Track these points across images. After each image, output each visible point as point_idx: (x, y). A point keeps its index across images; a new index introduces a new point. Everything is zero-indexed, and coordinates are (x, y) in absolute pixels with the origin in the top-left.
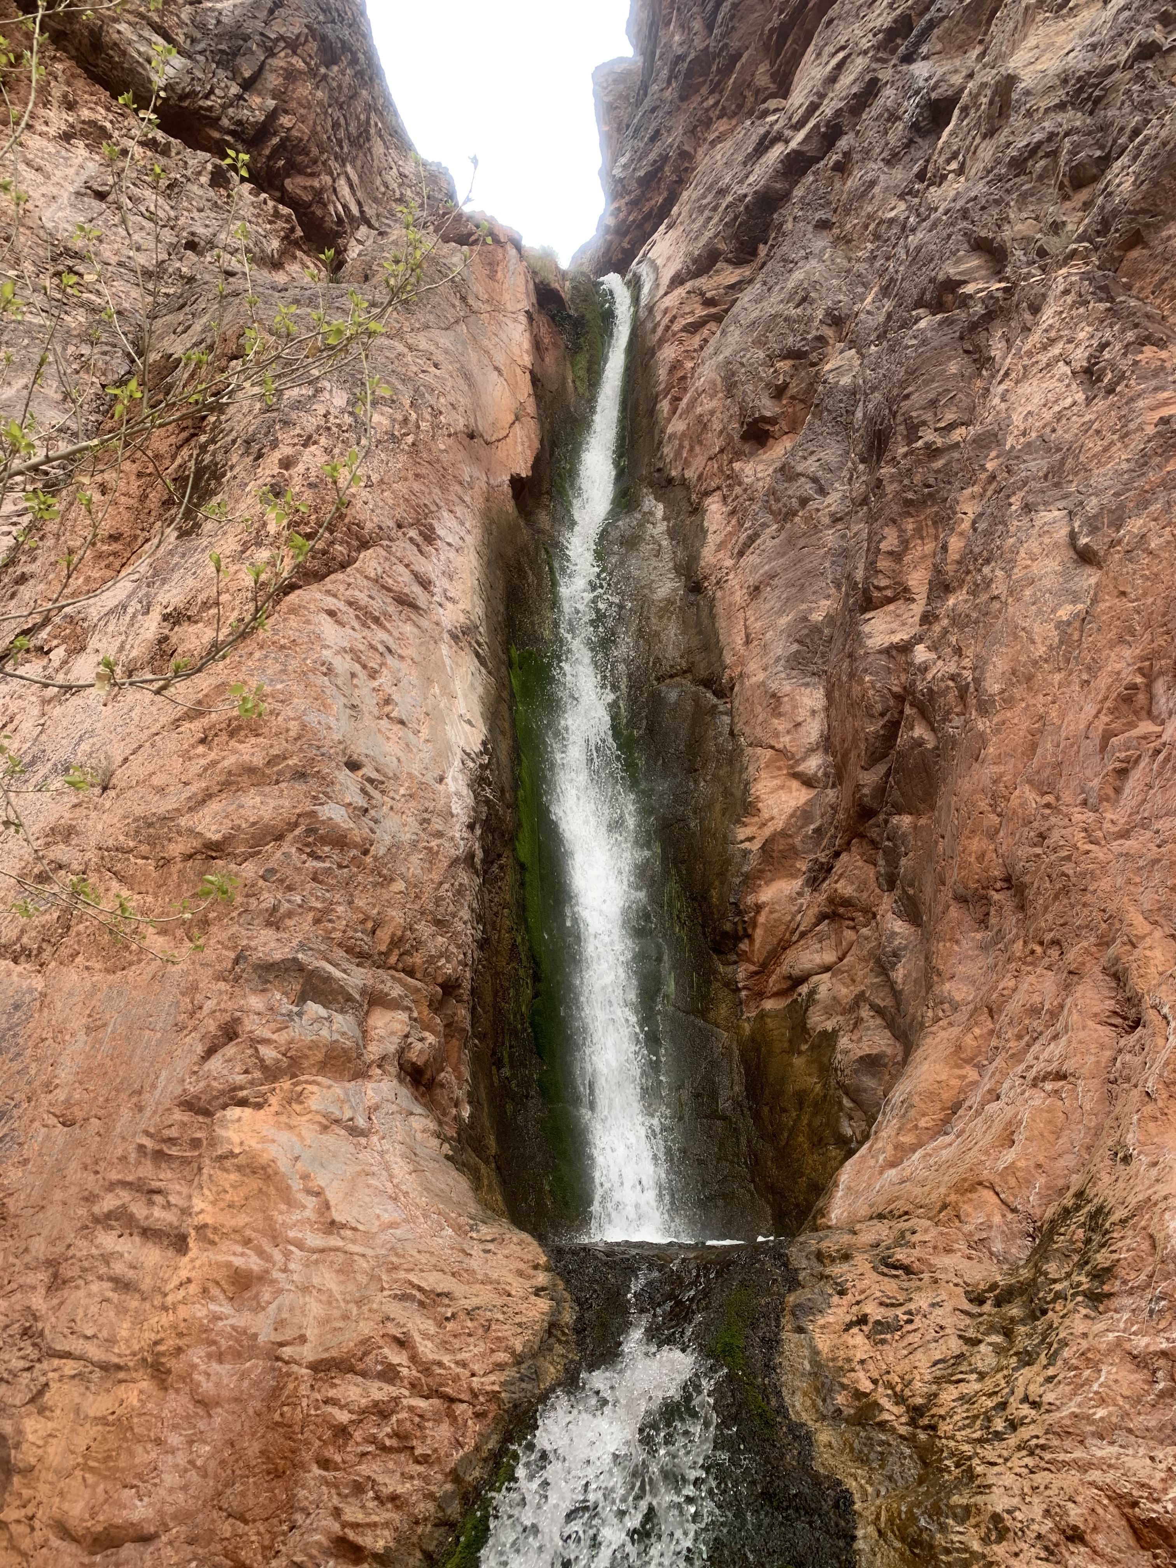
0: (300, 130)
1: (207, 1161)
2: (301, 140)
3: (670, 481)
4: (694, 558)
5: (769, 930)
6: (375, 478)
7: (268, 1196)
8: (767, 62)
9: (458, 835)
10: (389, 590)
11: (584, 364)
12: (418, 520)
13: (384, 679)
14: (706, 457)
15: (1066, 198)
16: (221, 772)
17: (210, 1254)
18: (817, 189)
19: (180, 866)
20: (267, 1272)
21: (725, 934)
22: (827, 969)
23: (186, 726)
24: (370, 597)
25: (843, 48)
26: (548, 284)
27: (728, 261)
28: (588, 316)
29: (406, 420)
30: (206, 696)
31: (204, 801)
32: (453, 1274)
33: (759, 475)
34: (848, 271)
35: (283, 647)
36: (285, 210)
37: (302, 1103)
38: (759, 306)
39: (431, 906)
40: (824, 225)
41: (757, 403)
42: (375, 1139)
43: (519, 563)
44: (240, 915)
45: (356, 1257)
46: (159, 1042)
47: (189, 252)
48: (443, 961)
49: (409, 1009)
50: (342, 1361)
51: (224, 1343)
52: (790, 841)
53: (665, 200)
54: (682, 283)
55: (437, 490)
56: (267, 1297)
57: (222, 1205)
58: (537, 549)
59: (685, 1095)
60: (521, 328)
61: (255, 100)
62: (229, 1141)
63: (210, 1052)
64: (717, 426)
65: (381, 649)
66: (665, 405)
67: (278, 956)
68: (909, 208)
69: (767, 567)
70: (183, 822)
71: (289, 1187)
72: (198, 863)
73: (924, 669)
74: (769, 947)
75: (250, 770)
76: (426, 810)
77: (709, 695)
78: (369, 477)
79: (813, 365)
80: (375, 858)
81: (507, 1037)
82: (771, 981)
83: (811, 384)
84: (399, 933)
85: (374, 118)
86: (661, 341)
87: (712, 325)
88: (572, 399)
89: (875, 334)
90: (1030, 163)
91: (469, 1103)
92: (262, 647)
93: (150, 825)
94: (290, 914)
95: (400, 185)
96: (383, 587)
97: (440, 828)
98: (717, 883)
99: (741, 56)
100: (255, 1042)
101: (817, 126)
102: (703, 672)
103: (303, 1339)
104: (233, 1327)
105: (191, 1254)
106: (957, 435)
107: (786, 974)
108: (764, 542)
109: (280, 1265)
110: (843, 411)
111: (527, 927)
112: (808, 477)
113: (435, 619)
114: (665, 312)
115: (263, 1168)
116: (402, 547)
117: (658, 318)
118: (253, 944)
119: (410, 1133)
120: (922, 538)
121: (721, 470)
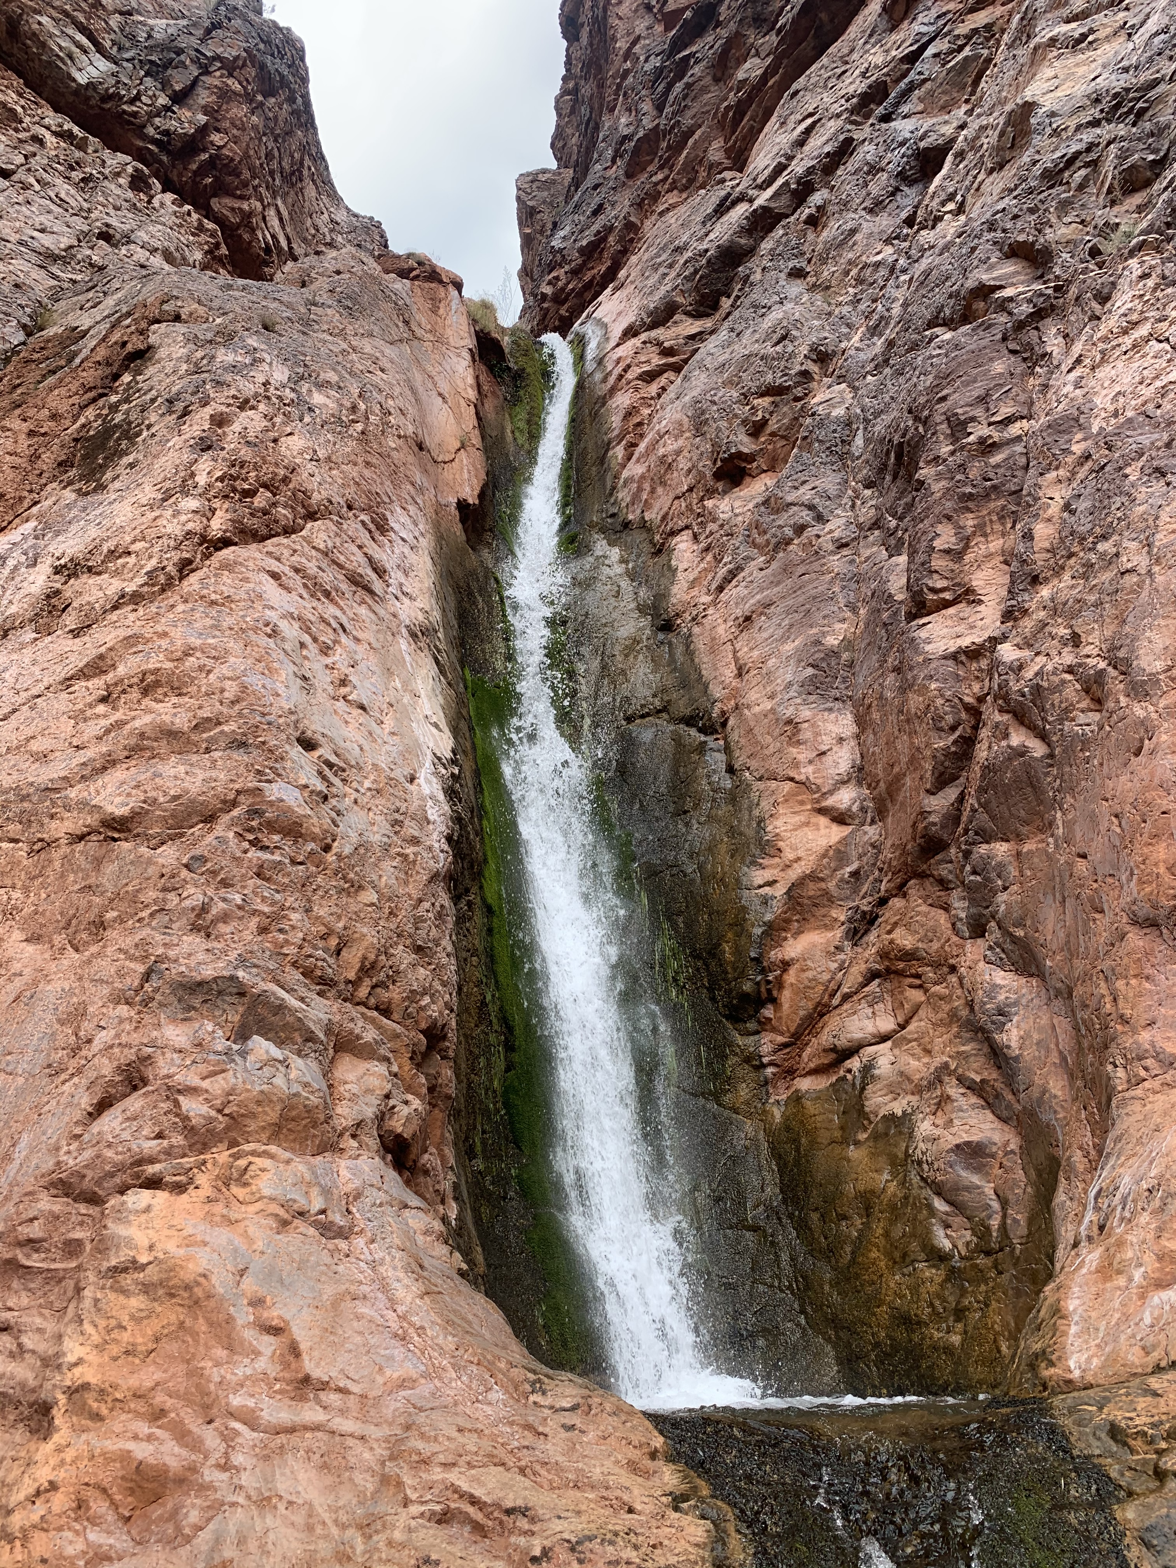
0: (231, 150)
1: (91, 1276)
2: (232, 160)
3: (627, 525)
4: (661, 597)
5: (802, 991)
6: (322, 454)
7: (195, 1335)
8: (721, 140)
9: (436, 845)
10: (341, 566)
11: (524, 415)
12: (371, 507)
13: (338, 657)
14: (672, 495)
15: (1113, 203)
16: (131, 733)
17: (90, 1436)
18: (789, 241)
19: (65, 850)
20: (193, 1469)
21: (745, 997)
22: (883, 1038)
23: (79, 686)
24: (319, 568)
25: (811, 115)
26: (489, 333)
27: (688, 314)
28: (528, 370)
29: (354, 408)
30: (111, 649)
31: (105, 768)
32: (522, 1471)
33: (737, 511)
34: (830, 314)
35: (213, 603)
36: (210, 226)
37: (246, 1184)
38: (728, 351)
39: (409, 928)
40: (797, 274)
41: (732, 438)
42: (360, 1242)
43: (468, 586)
44: (152, 915)
45: (350, 1442)
46: (20, 1092)
47: (101, 242)
48: (426, 1000)
49: (387, 1060)
52: (823, 885)
53: (608, 268)
54: (636, 335)
55: (388, 483)
56: (194, 1516)
57: (115, 1350)
58: (486, 577)
59: (700, 1197)
60: (465, 363)
61: (185, 114)
62: (129, 1242)
63: (103, 1106)
64: (683, 464)
65: (335, 625)
66: (619, 451)
67: (208, 972)
68: (898, 252)
69: (758, 597)
70: (72, 793)
71: (230, 1320)
72: (92, 846)
73: (1019, 667)
74: (802, 1013)
75: (171, 734)
76: (397, 811)
77: (693, 732)
78: (315, 451)
79: (797, 399)
80: (339, 856)
81: (479, 1119)
82: (805, 1055)
83: (796, 419)
84: (372, 957)
85: (307, 162)
86: (613, 391)
87: (670, 375)
88: (512, 449)
89: (872, 365)
90: (1066, 174)
91: (456, 1199)
92: (186, 601)
93: (25, 798)
94: (225, 918)
95: (332, 231)
96: (334, 562)
97: (416, 834)
98: (730, 935)
99: (693, 133)
100: (174, 1092)
101: (786, 184)
102: (683, 708)
105: (57, 1438)
106: (1015, 429)
107: (828, 1045)
108: (751, 574)
109: (216, 1456)
110: (838, 441)
111: (497, 982)
112: (803, 504)
113: (392, 610)
114: (618, 361)
115: (187, 1287)
116: (352, 526)
117: (609, 368)
118: (171, 953)
119: (408, 1234)
120: (985, 535)
121: (689, 508)
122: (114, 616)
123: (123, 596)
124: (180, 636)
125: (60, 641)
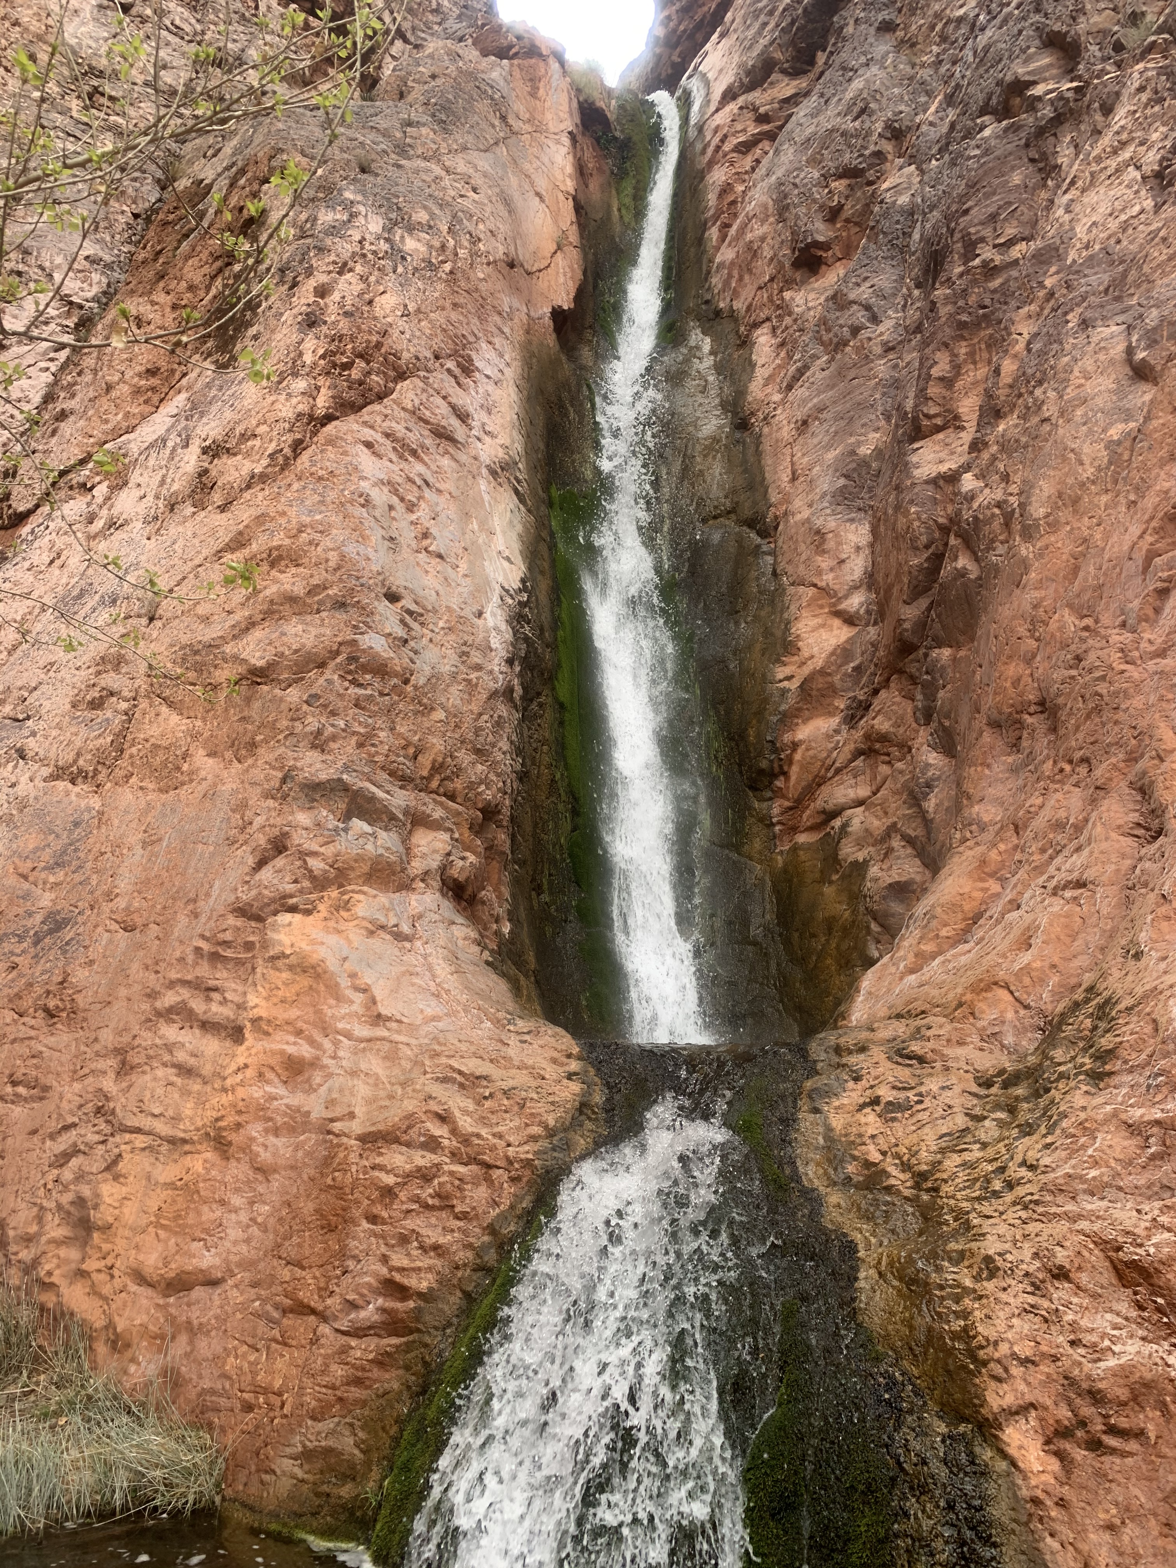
1: (260, 961)
3: (718, 313)
4: (740, 394)
5: (804, 767)
6: (412, 307)
7: (318, 992)
9: (496, 669)
10: (426, 422)
11: (630, 190)
12: (456, 351)
13: (422, 513)
14: (756, 286)
16: (264, 600)
17: (265, 1043)
19: (226, 691)
20: (318, 1058)
21: (761, 772)
22: (860, 803)
23: (228, 557)
24: (407, 428)
26: (593, 103)
27: (784, 72)
28: (635, 138)
29: (443, 247)
30: (247, 527)
31: (248, 629)
32: (491, 1061)
33: (810, 304)
34: (911, 79)
35: (320, 478)
37: (349, 910)
38: (815, 121)
39: (470, 736)
40: (887, 27)
41: (810, 226)
42: (418, 944)
43: (560, 399)
44: (286, 737)
45: (401, 1046)
46: (212, 855)
47: (216, 70)
48: (483, 787)
49: (451, 830)
50: (388, 1133)
51: (280, 1120)
52: (829, 679)
53: (718, 5)
54: (734, 98)
55: (475, 321)
56: (318, 1080)
57: (275, 1000)
58: (579, 385)
59: (718, 923)
60: (564, 150)
62: (280, 943)
63: (261, 864)
64: (767, 253)
65: (419, 482)
66: (713, 233)
67: (323, 776)
68: (980, 4)
69: (815, 401)
70: (228, 649)
71: (337, 985)
72: (243, 688)
73: (970, 497)
74: (804, 783)
75: (292, 599)
76: (465, 644)
77: (753, 535)
78: (406, 306)
79: (870, 183)
80: (416, 688)
81: (546, 866)
82: (805, 816)
83: (867, 205)
84: (440, 759)
86: (711, 163)
87: (765, 144)
88: (618, 228)
89: (937, 147)
92: (300, 479)
93: (197, 652)
94: (334, 738)
96: (420, 419)
97: (479, 661)
98: (754, 722)
100: (303, 855)
102: (747, 512)
103: (352, 1115)
104: (287, 1106)
105: (246, 1044)
106: (1017, 251)
107: (820, 808)
108: (814, 374)
109: (330, 1052)
110: (900, 233)
111: (566, 764)
112: (860, 304)
113: (473, 453)
114: (716, 130)
115: (313, 967)
116: (440, 379)
117: (708, 138)
118: (299, 764)
119: (452, 939)
120: (975, 363)
121: (770, 299)
122: (247, 495)
123: (253, 477)
124: (296, 515)
125: (212, 516)
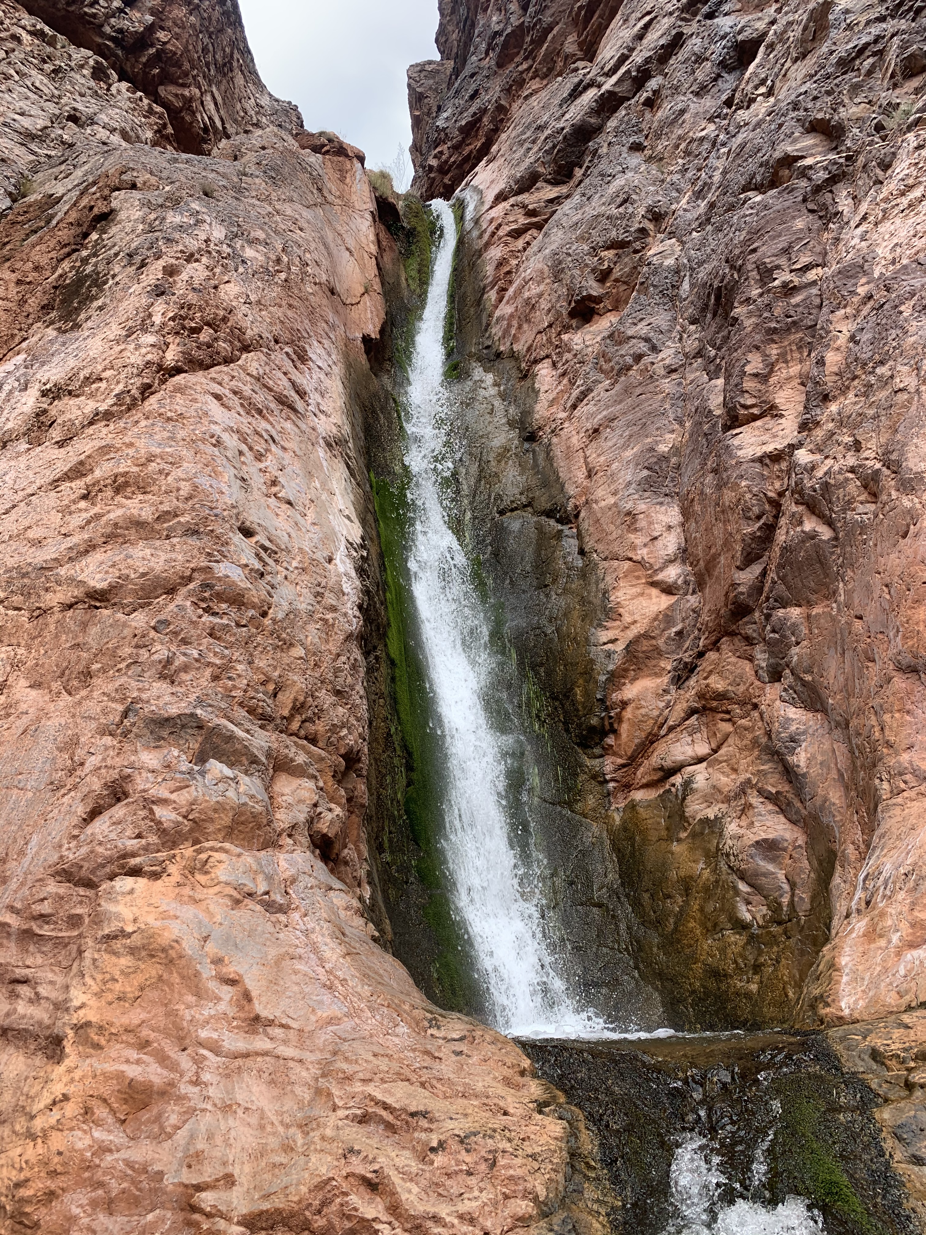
0: (174, 45)
1: (90, 942)
2: (175, 54)
3: (499, 355)
4: (527, 413)
5: (637, 724)
6: (253, 298)
7: (171, 985)
8: (575, 34)
9: (350, 612)
10: (270, 390)
11: (415, 266)
12: (293, 341)
13: (269, 462)
14: (535, 331)
15: (895, 86)
16: (107, 524)
17: (93, 1061)
18: (630, 120)
19: (58, 616)
20: (172, 1084)
21: (592, 729)
22: (700, 760)
23: (65, 486)
24: (253, 390)
25: (649, 13)
26: (386, 199)
27: (548, 182)
28: (419, 229)
29: (278, 261)
30: (89, 457)
31: (87, 551)
32: (423, 1085)
33: (588, 343)
34: (663, 181)
35: (169, 419)
36: (158, 109)
37: (207, 873)
38: (580, 212)
39: (330, 676)
40: (637, 147)
41: (584, 283)
42: (296, 916)
43: (372, 405)
44: (128, 666)
45: (291, 1064)
46: (30, 803)
47: (70, 124)
48: (345, 732)
49: (315, 777)
50: (292, 1215)
51: (115, 1186)
52: (654, 642)
53: (483, 144)
54: (505, 199)
55: (307, 321)
56: (173, 1119)
57: (110, 997)
58: (386, 398)
59: (559, 883)
60: (368, 223)
61: (135, 15)
62: (118, 917)
63: (94, 814)
64: (544, 305)
65: (266, 437)
66: (492, 295)
67: (173, 711)
68: (719, 128)
69: (604, 413)
70: (62, 571)
71: (197, 974)
72: (79, 613)
73: (812, 468)
74: (637, 741)
75: (138, 524)
76: (319, 585)
77: (552, 522)
78: (248, 296)
79: (636, 252)
80: (274, 621)
81: (386, 823)
82: (639, 773)
83: (635, 268)
84: (302, 699)
85: (236, 55)
86: (487, 245)
87: (534, 232)
88: (406, 293)
89: (697, 223)
90: (857, 62)
91: (369, 883)
92: (147, 418)
93: (25, 575)
94: (185, 668)
95: (257, 113)
96: (265, 386)
97: (334, 603)
98: (581, 681)
99: (552, 29)
100: (149, 803)
101: (628, 71)
102: (544, 503)
103: (229, 1180)
104: (128, 1164)
105: (68, 1062)
106: (812, 275)
107: (656, 765)
108: (599, 394)
109: (190, 1075)
110: (669, 285)
111: (399, 718)
112: (640, 338)
113: (312, 424)
114: (491, 221)
115: (164, 950)
116: (279, 357)
117: (484, 227)
118: (144, 696)
119: (333, 910)
120: (786, 362)
121: (549, 341)
122: (90, 430)
123: (97, 414)
124: (144, 446)
125: (48, 450)
